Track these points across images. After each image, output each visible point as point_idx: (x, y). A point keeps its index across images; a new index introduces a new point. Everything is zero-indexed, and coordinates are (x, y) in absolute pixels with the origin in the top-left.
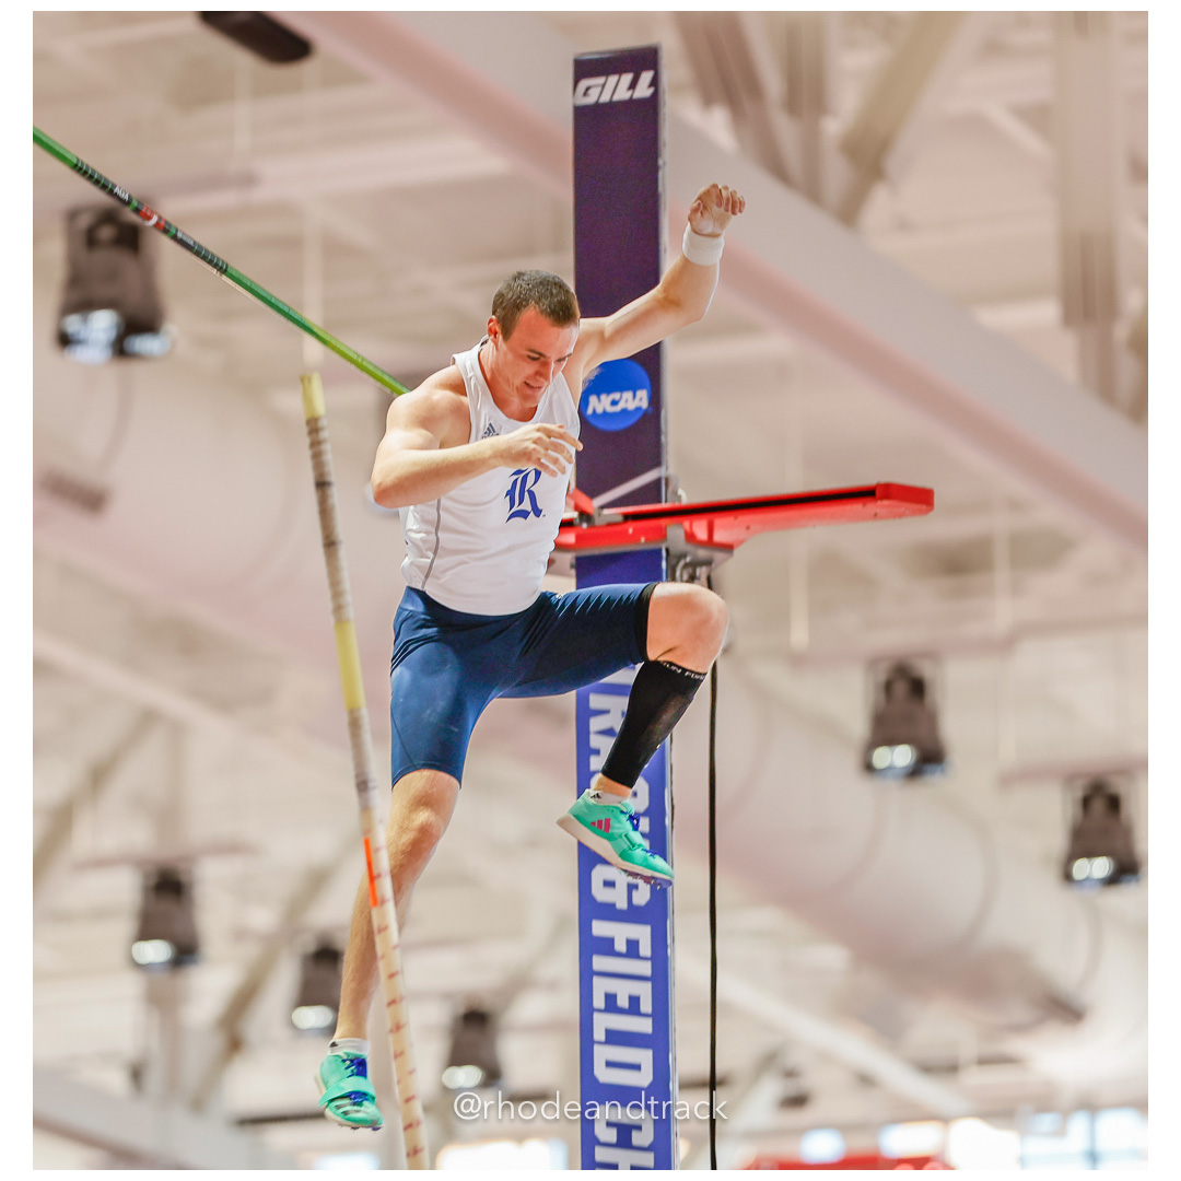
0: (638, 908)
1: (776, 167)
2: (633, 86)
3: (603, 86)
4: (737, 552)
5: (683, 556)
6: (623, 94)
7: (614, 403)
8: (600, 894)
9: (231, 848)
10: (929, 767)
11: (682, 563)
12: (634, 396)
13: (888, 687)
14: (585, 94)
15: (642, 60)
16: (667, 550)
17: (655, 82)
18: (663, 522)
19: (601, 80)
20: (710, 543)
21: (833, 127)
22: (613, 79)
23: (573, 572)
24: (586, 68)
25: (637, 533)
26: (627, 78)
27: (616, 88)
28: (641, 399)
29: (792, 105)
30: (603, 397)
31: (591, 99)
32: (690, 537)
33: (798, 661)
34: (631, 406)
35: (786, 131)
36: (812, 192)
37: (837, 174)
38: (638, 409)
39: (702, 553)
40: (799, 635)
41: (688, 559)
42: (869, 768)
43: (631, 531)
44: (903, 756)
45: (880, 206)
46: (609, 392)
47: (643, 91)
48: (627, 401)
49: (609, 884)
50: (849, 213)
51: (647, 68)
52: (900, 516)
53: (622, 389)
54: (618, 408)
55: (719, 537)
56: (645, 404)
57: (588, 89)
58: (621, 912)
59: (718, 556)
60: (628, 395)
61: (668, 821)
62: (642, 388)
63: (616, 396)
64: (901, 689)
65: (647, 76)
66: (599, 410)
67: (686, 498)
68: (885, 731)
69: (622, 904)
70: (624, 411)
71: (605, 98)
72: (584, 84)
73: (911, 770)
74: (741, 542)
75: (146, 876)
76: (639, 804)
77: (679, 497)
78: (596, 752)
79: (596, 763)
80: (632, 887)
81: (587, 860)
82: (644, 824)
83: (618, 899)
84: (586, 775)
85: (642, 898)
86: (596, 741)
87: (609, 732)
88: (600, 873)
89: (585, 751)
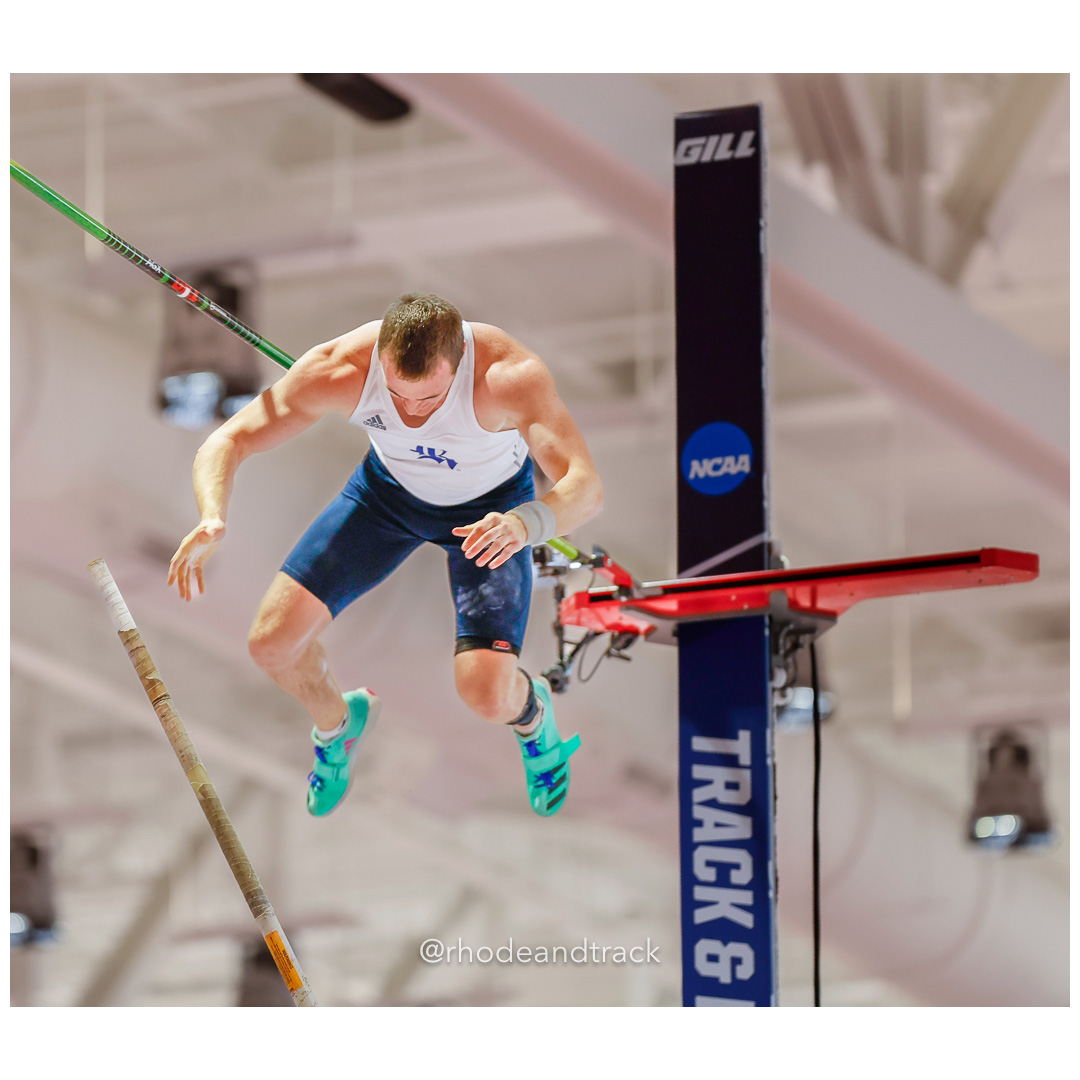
0: (742, 982)
1: (876, 225)
2: (734, 146)
3: (704, 146)
4: (841, 619)
5: (786, 623)
6: (723, 154)
7: (716, 468)
8: (704, 968)
9: (330, 920)
10: (1033, 837)
11: (785, 630)
12: (737, 461)
13: (993, 754)
14: (687, 154)
15: (743, 119)
16: (771, 617)
17: (756, 143)
18: (766, 589)
19: (701, 141)
20: (813, 611)
21: (935, 186)
22: (714, 140)
23: (675, 640)
24: (686, 128)
25: (741, 599)
26: (728, 138)
27: (716, 149)
28: (743, 464)
29: (893, 163)
30: (705, 462)
31: (692, 159)
32: (793, 604)
33: (901, 729)
34: (734, 470)
35: (887, 190)
36: (913, 249)
37: (938, 233)
38: (740, 473)
39: (806, 621)
40: (902, 702)
41: (791, 627)
42: (973, 838)
43: (734, 598)
44: (1007, 825)
45: (982, 265)
46: (710, 457)
47: (744, 150)
48: (729, 466)
49: (713, 958)
50: (951, 273)
51: (747, 129)
52: (1005, 582)
53: (724, 454)
54: (720, 473)
55: (822, 604)
56: (747, 469)
57: (689, 149)
58: (725, 986)
59: (821, 623)
60: (730, 460)
61: (771, 894)
62: (743, 452)
63: (718, 461)
64: (1005, 756)
65: (747, 137)
66: (701, 475)
67: (789, 564)
68: (988, 802)
69: (726, 979)
70: (727, 475)
71: (706, 158)
72: (685, 144)
73: (1015, 840)
74: (845, 609)
75: (247, 947)
76: (743, 876)
77: (781, 564)
78: (699, 823)
79: (699, 835)
80: (736, 961)
81: (691, 933)
82: (747, 897)
83: (722, 973)
84: (688, 847)
85: (746, 972)
86: (699, 812)
87: (712, 803)
88: (704, 947)
89: (688, 823)
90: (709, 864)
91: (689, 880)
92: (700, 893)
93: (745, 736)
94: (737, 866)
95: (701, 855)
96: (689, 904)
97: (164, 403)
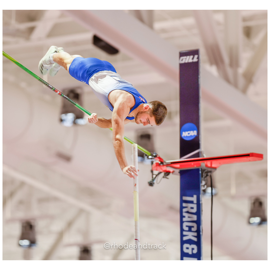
0: (194, 254)
1: (227, 80)
2: (193, 59)
3: (186, 59)
4: (218, 169)
5: (204, 170)
6: (191, 61)
7: (189, 134)
8: (185, 251)
10: (263, 222)
11: (204, 172)
12: (193, 132)
13: (254, 203)
14: (182, 60)
15: (195, 52)
16: (201, 169)
17: (198, 58)
18: (200, 162)
19: (185, 57)
20: (211, 167)
21: (241, 71)
22: (188, 57)
23: (179, 174)
24: (182, 54)
25: (194, 165)
26: (192, 57)
27: (189, 59)
28: (195, 133)
29: (231, 65)
31: (183, 62)
32: (206, 166)
33: (233, 197)
35: (230, 71)
36: (236, 85)
37: (241, 82)
38: (194, 135)
39: (209, 170)
40: (233, 191)
41: (206, 171)
42: (249, 223)
44: (257, 220)
45: (252, 89)
46: (187, 131)
47: (195, 60)
49: (187, 248)
50: (244, 91)
51: (196, 54)
52: (255, 160)
55: (213, 166)
58: (190, 255)
59: (213, 170)
60: (192, 132)
61: (201, 233)
62: (195, 130)
63: (189, 132)
64: (257, 204)
65: (196, 56)
66: (185, 135)
67: (205, 156)
68: (253, 214)
69: (190, 253)
70: (191, 136)
71: (186, 62)
72: (182, 58)
73: (259, 223)
74: (218, 167)
75: (81, 248)
76: (194, 229)
77: (203, 156)
78: (184, 217)
79: (184, 219)
80: (193, 249)
81: (183, 243)
82: (195, 234)
83: (190, 252)
84: (182, 222)
85: (195, 251)
86: (184, 214)
87: (188, 212)
88: (185, 246)
89: (182, 217)
90: (187, 226)
91: (182, 230)
92: (185, 233)
93: (195, 196)
94: (193, 227)
95: (185, 224)
96: (182, 236)
97: (62, 120)
